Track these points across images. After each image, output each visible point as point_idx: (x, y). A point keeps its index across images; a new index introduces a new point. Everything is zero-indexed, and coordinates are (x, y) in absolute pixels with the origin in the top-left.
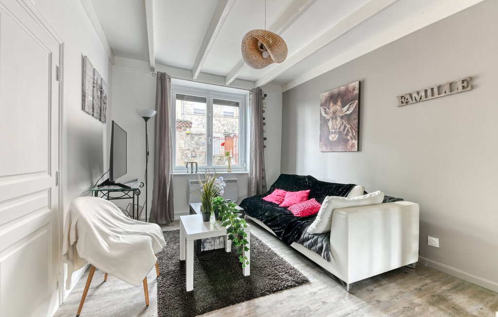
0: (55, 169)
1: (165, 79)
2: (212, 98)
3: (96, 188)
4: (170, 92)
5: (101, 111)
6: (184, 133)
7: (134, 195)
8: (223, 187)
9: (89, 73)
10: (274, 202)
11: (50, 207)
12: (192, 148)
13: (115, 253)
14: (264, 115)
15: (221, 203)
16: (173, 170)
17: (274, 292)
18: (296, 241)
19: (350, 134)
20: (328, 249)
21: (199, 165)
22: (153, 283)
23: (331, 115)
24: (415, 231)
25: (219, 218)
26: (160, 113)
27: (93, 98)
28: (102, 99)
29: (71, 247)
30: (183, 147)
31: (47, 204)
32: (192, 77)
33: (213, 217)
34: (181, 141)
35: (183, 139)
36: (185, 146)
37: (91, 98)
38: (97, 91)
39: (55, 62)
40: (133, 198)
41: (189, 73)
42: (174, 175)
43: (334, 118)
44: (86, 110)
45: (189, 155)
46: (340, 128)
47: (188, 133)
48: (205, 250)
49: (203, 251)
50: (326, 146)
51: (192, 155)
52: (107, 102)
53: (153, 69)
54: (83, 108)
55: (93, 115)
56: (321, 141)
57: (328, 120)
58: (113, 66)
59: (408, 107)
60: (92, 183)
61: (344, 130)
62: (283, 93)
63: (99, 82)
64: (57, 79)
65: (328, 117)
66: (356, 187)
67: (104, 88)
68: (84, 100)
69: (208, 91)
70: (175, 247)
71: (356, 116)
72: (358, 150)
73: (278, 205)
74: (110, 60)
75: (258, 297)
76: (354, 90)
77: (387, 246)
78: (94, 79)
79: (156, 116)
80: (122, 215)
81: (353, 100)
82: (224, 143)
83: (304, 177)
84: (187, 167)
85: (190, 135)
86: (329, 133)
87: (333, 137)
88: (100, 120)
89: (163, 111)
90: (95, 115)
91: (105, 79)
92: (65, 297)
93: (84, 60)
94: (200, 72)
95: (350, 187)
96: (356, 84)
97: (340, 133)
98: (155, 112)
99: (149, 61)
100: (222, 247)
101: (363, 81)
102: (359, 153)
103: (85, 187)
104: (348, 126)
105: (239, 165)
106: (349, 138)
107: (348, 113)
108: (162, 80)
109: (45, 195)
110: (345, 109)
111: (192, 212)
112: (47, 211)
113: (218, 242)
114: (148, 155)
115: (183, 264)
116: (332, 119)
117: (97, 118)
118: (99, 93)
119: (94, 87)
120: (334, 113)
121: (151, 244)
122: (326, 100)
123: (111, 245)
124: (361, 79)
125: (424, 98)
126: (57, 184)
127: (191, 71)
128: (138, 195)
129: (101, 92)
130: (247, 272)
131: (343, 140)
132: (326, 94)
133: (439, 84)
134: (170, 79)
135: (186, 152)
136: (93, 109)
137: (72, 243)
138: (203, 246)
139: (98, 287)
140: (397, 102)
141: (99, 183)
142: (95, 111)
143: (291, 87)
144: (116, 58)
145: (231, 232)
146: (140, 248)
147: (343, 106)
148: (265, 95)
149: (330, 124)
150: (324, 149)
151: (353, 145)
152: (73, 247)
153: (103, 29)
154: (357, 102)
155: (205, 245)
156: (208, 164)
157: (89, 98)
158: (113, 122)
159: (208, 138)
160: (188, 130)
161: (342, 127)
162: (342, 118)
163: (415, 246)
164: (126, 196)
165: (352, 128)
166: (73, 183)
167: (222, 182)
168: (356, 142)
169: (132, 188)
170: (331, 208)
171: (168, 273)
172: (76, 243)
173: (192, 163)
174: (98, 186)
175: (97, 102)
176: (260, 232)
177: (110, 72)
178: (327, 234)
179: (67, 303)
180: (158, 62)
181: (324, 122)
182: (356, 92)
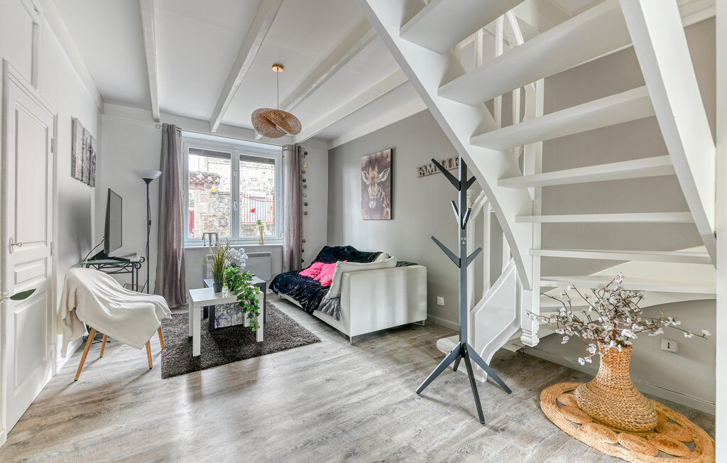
0: (50, 240)
1: (173, 132)
2: (238, 154)
3: (86, 262)
4: (180, 147)
5: (89, 173)
6: (207, 192)
7: (133, 270)
8: (244, 260)
9: (79, 135)
10: (309, 276)
11: (46, 275)
12: (220, 214)
13: (117, 317)
14: (304, 176)
15: (234, 273)
16: (185, 244)
17: (282, 350)
18: (317, 309)
19: (385, 202)
20: (339, 309)
21: (220, 237)
22: (158, 355)
23: (370, 181)
24: (422, 290)
25: (232, 289)
26: (166, 173)
27: (83, 161)
28: (92, 160)
29: (69, 314)
30: (206, 212)
31: (44, 273)
32: (210, 130)
33: (225, 289)
34: (204, 203)
35: (207, 201)
36: (209, 211)
37: (80, 162)
38: (86, 153)
39: (51, 135)
40: (132, 272)
41: (206, 125)
42: (186, 249)
43: (373, 184)
44: (76, 176)
45: (216, 224)
46: (377, 195)
47: (214, 191)
48: (220, 326)
49: (218, 328)
50: (367, 214)
51: (220, 223)
52: (96, 162)
53: (157, 120)
54: (73, 175)
55: (82, 180)
56: (362, 208)
57: (368, 186)
58: (103, 115)
59: (425, 178)
60: (80, 257)
61: (380, 197)
62: (329, 151)
63: (89, 141)
64: (52, 151)
65: (368, 183)
66: (381, 254)
67: (93, 146)
68: (73, 166)
69: (233, 146)
70: (184, 327)
71: (389, 185)
72: (391, 218)
73: (312, 279)
74: (99, 109)
75: (265, 354)
76: (387, 157)
77: (392, 304)
78: (83, 140)
79: (161, 177)
80: (120, 287)
81: (386, 167)
82: (255, 209)
83: (344, 248)
84: (203, 238)
85: (217, 195)
86: (369, 200)
87: (372, 204)
88: (89, 184)
89: (171, 172)
90: (84, 179)
91: (95, 137)
92: (58, 369)
93: (74, 122)
94: (221, 124)
95: (377, 254)
96: (389, 151)
97: (377, 200)
98: (159, 173)
99: (152, 110)
100: (240, 323)
101: (395, 149)
102: (392, 221)
103: (74, 260)
104: (384, 194)
105: (275, 235)
106: (384, 205)
107: (383, 180)
108: (169, 134)
109: (42, 263)
110: (381, 175)
111: (205, 286)
112: (43, 279)
113: (236, 318)
114: (150, 224)
115: (190, 339)
116: (371, 184)
117: (85, 183)
118: (88, 153)
119: (83, 149)
120: (373, 179)
121: (154, 310)
122: (366, 164)
123: (112, 310)
124: (392, 146)
125: (434, 172)
126: (51, 254)
127: (209, 122)
128: (137, 269)
129: (90, 151)
130: (260, 338)
131: (379, 209)
132: (366, 158)
133: (449, 157)
134: (180, 132)
135: (211, 219)
136: (82, 173)
137: (71, 309)
138: (218, 322)
139: (93, 362)
140: (416, 173)
141: (89, 257)
142: (84, 175)
143: (336, 145)
144: (106, 105)
145: (241, 298)
146: (143, 313)
147: (379, 173)
148: (306, 154)
149: (370, 189)
150: (365, 216)
151: (387, 213)
152: (73, 313)
153: (93, 79)
154: (389, 169)
155: (220, 322)
156: (233, 234)
157: (79, 162)
158: (109, 190)
159: (233, 202)
160: (214, 188)
161: (379, 195)
162: (379, 184)
163: (422, 305)
164: (124, 270)
165: (386, 195)
166: (63, 256)
167: (242, 254)
168: (389, 210)
169: (131, 261)
170: (341, 272)
171: (174, 347)
172: (75, 309)
173: (210, 234)
174: (89, 260)
175: (86, 165)
176: (291, 308)
177: (100, 124)
178: (339, 297)
179: (60, 375)
180: (163, 111)
181: (365, 187)
182: (389, 159)
